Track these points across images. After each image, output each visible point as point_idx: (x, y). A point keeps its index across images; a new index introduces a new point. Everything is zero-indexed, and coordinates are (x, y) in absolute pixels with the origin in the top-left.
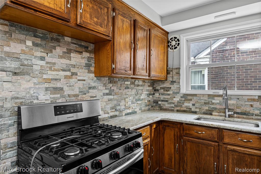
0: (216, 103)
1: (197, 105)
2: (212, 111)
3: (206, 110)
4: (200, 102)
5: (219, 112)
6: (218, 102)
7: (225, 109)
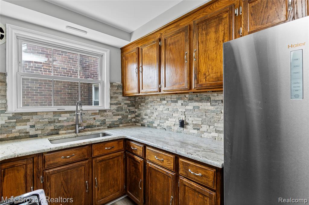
0: (63, 120)
1: (38, 126)
2: (59, 130)
3: (51, 130)
4: (43, 122)
5: (66, 129)
6: (66, 119)
7: (75, 125)
